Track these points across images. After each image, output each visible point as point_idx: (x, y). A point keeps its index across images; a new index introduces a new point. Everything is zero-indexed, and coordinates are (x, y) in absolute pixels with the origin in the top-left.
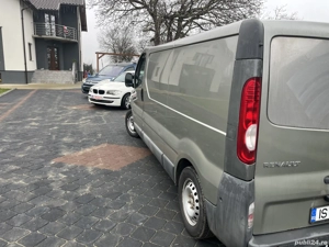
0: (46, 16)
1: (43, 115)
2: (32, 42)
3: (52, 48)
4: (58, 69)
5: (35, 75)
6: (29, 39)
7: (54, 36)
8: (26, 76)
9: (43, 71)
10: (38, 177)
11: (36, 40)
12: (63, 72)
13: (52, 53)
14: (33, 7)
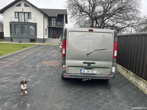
0: (53, 19)
1: (43, 52)
2: (47, 28)
3: (54, 30)
4: (55, 38)
5: (47, 40)
6: (46, 27)
7: (55, 26)
8: (44, 40)
9: (50, 39)
10: (34, 66)
11: (49, 27)
12: (57, 39)
13: (54, 33)
14: (48, 16)
